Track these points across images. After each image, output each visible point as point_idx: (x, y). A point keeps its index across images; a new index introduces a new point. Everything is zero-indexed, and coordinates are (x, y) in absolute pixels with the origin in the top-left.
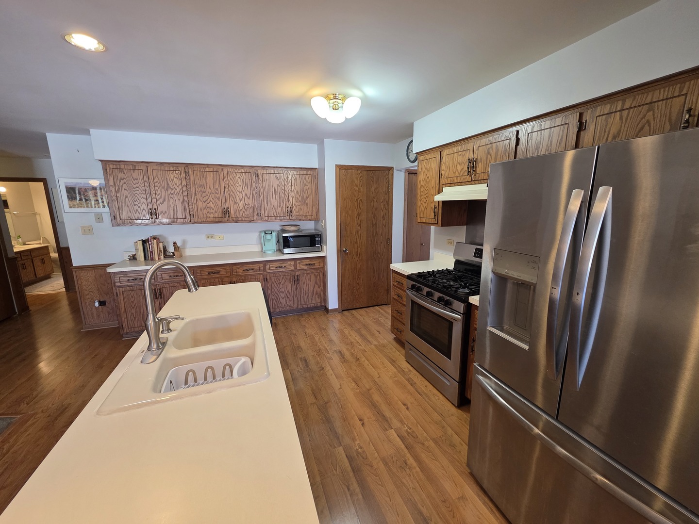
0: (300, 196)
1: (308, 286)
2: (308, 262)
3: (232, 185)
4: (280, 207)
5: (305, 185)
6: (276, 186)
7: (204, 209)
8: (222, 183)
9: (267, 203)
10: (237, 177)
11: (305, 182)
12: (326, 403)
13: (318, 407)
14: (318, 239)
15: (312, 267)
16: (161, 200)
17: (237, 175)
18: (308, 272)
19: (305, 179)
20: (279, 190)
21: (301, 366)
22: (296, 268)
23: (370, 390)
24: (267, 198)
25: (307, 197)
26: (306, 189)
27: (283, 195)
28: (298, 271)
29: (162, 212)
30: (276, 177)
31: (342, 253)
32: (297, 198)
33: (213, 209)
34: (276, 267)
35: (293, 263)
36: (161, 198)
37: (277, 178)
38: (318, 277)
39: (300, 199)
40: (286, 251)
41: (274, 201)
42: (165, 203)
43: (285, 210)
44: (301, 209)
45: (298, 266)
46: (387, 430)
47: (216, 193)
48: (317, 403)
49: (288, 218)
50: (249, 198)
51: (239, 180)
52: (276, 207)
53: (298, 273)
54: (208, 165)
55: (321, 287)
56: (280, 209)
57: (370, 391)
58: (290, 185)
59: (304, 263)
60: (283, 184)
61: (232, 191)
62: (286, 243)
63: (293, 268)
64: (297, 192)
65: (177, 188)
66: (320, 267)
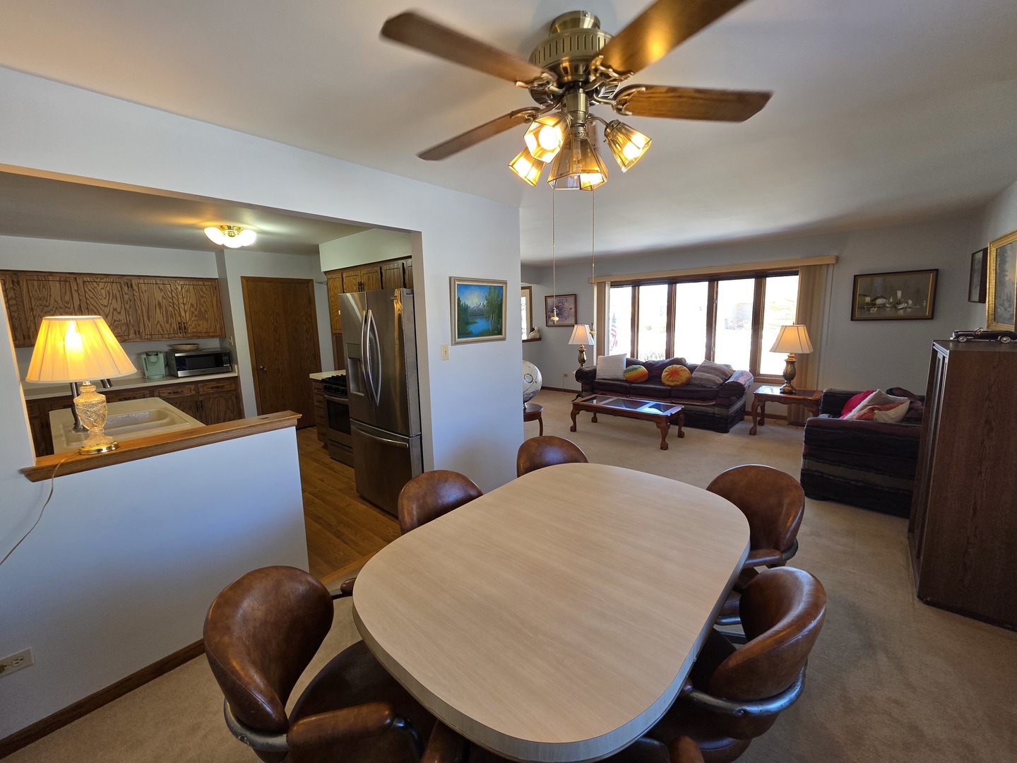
0: (195, 310)
1: (216, 412)
2: (215, 384)
3: (91, 298)
4: (167, 322)
5: (202, 297)
6: (160, 299)
8: (75, 295)
9: (149, 319)
10: (99, 288)
11: (202, 294)
14: (225, 358)
15: (220, 390)
17: (98, 285)
18: (216, 395)
19: (202, 290)
20: (164, 303)
22: (198, 392)
24: (148, 313)
25: (206, 311)
26: (204, 302)
27: (171, 309)
28: (202, 395)
30: (159, 288)
31: (258, 372)
32: (193, 312)
34: (169, 393)
35: (193, 387)
37: (161, 290)
38: (230, 401)
39: (196, 313)
40: (180, 373)
41: (159, 316)
43: (175, 326)
44: (199, 325)
45: (201, 390)
47: (67, 307)
49: (181, 335)
50: (120, 313)
51: (103, 291)
52: (162, 323)
53: (201, 398)
54: (51, 273)
55: (235, 413)
56: (168, 326)
58: (181, 297)
59: (209, 386)
60: (171, 296)
61: (92, 305)
62: (182, 364)
63: (193, 392)
64: (192, 305)
66: (232, 389)
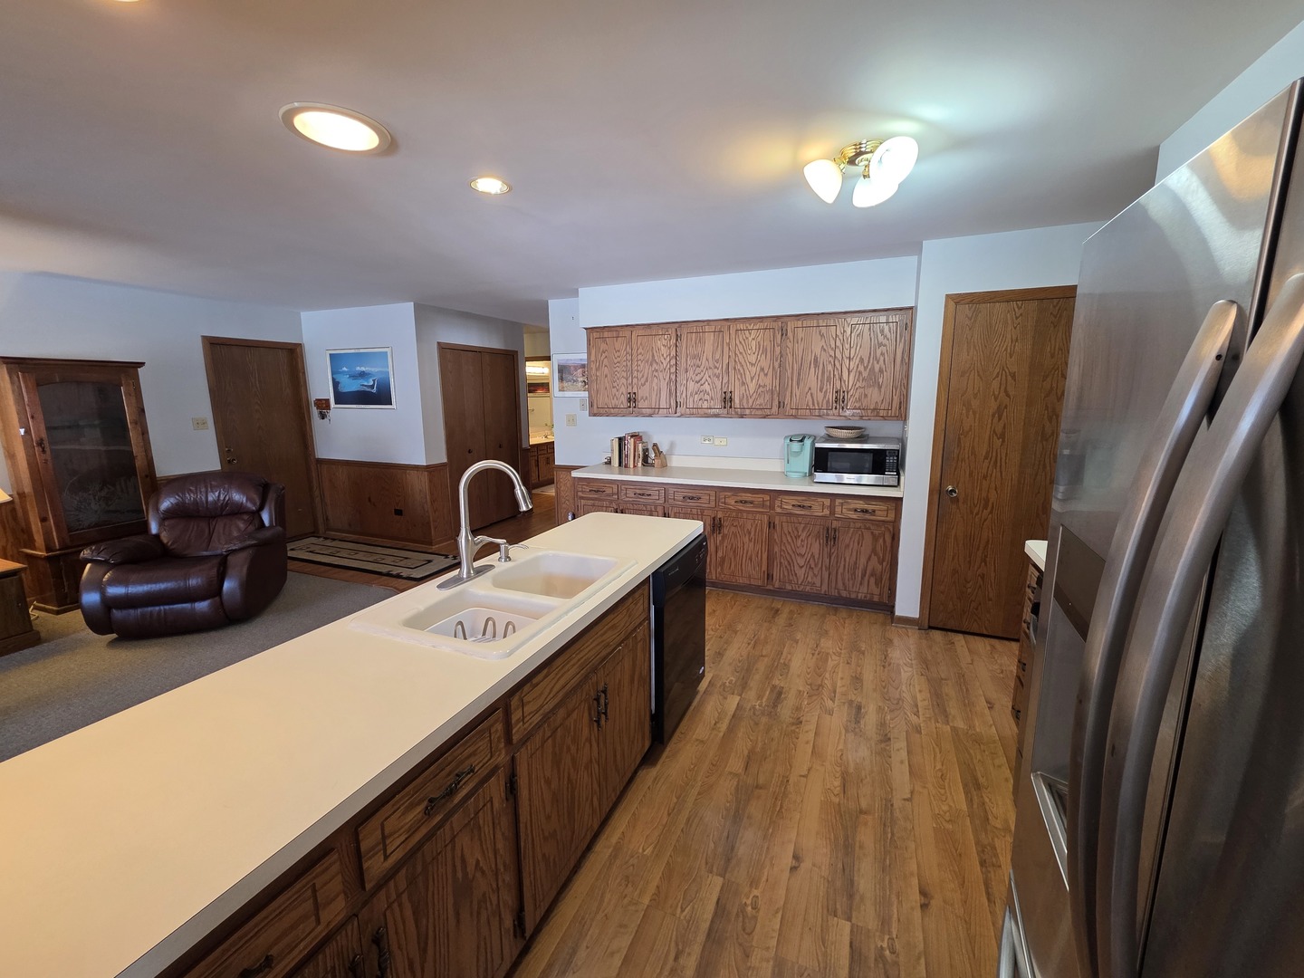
0: (865, 368)
1: (854, 554)
2: (860, 505)
3: (741, 353)
4: (821, 391)
5: (880, 345)
6: (817, 350)
7: (696, 393)
8: (726, 349)
9: (798, 384)
10: (750, 339)
11: (881, 338)
12: (758, 787)
13: (738, 785)
14: (890, 460)
15: (868, 516)
16: (643, 380)
17: (750, 334)
18: (858, 525)
19: (882, 331)
20: (823, 358)
21: (764, 700)
22: (832, 512)
23: (865, 813)
24: (799, 374)
25: (881, 371)
26: (882, 354)
27: (830, 368)
28: (838, 519)
29: (642, 398)
30: (820, 332)
31: (940, 497)
32: (860, 373)
33: (708, 394)
34: (793, 505)
35: (827, 502)
36: (643, 376)
37: (822, 336)
38: (881, 541)
39: (865, 374)
40: (820, 476)
41: (812, 380)
42: (647, 384)
43: (831, 396)
44: (866, 396)
45: (838, 509)
46: (836, 916)
47: (716, 367)
48: (741, 778)
49: (836, 412)
50: (766, 375)
51: (754, 342)
52: (814, 391)
53: (835, 524)
54: (708, 322)
55: (885, 564)
56: (821, 395)
57: (862, 816)
58: (847, 346)
59: (852, 506)
60: (833, 346)
61: (740, 363)
62: (822, 461)
63: (827, 512)
64: (862, 360)
65: (663, 361)
66: (888, 519)
